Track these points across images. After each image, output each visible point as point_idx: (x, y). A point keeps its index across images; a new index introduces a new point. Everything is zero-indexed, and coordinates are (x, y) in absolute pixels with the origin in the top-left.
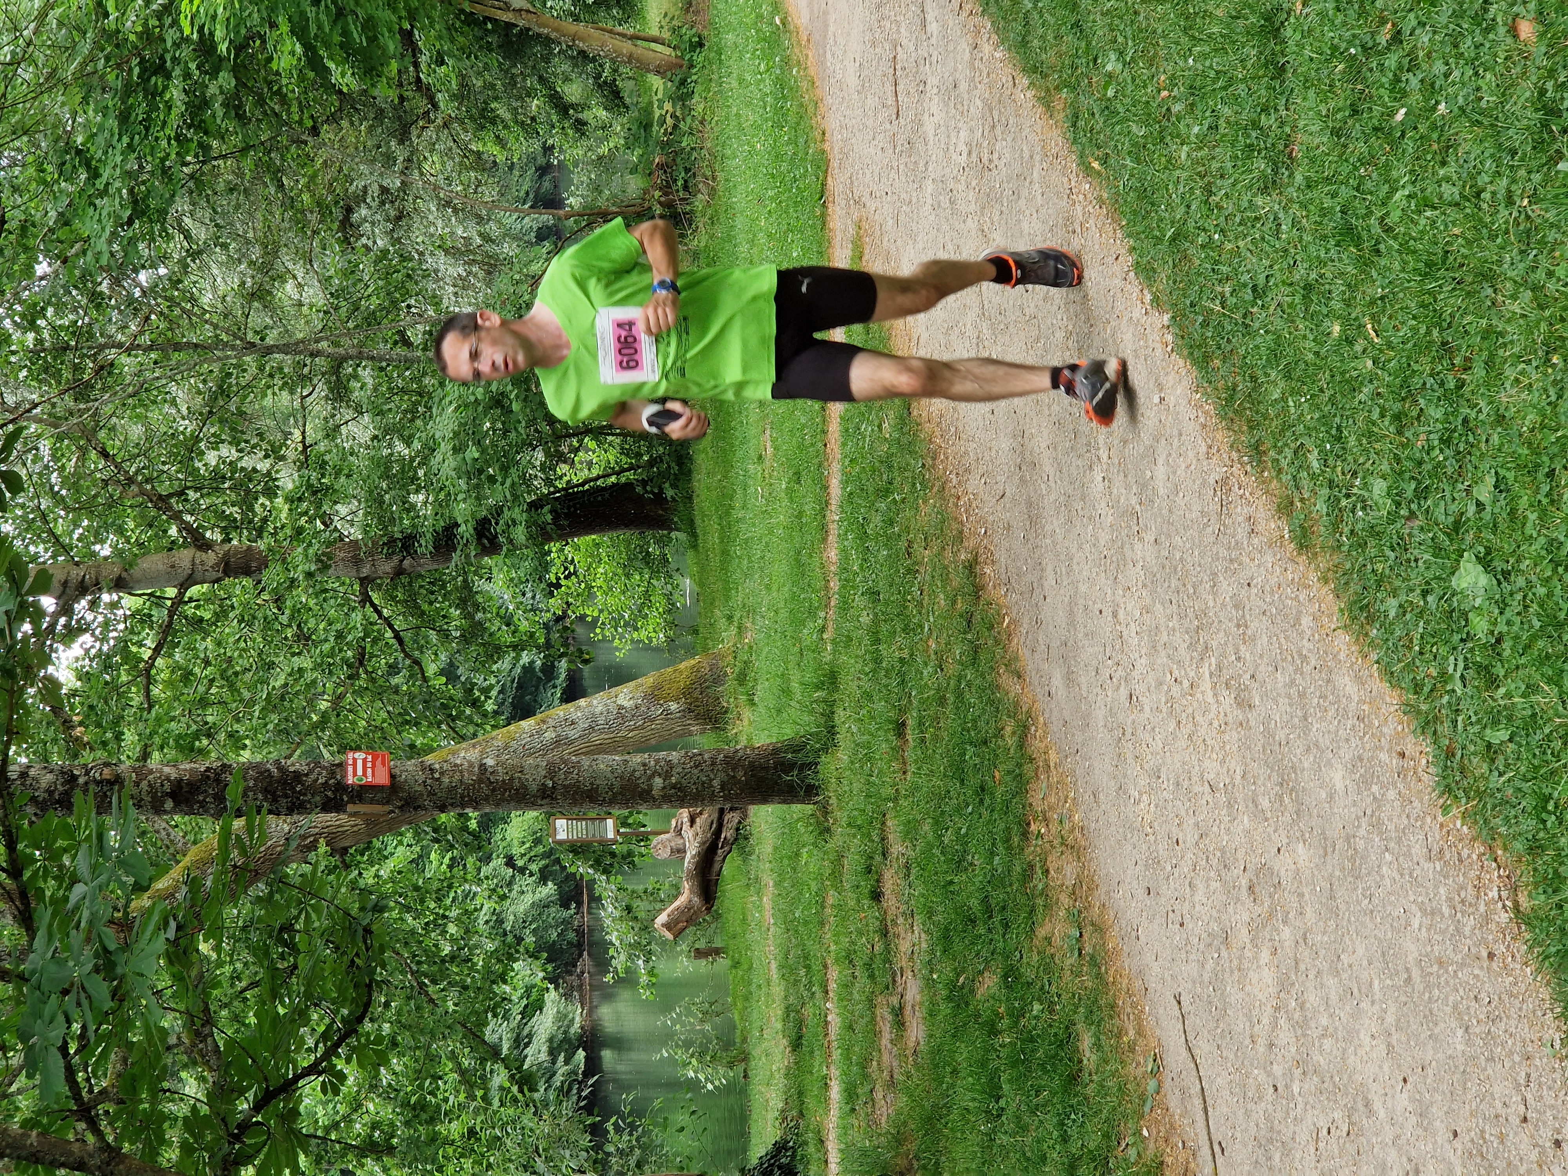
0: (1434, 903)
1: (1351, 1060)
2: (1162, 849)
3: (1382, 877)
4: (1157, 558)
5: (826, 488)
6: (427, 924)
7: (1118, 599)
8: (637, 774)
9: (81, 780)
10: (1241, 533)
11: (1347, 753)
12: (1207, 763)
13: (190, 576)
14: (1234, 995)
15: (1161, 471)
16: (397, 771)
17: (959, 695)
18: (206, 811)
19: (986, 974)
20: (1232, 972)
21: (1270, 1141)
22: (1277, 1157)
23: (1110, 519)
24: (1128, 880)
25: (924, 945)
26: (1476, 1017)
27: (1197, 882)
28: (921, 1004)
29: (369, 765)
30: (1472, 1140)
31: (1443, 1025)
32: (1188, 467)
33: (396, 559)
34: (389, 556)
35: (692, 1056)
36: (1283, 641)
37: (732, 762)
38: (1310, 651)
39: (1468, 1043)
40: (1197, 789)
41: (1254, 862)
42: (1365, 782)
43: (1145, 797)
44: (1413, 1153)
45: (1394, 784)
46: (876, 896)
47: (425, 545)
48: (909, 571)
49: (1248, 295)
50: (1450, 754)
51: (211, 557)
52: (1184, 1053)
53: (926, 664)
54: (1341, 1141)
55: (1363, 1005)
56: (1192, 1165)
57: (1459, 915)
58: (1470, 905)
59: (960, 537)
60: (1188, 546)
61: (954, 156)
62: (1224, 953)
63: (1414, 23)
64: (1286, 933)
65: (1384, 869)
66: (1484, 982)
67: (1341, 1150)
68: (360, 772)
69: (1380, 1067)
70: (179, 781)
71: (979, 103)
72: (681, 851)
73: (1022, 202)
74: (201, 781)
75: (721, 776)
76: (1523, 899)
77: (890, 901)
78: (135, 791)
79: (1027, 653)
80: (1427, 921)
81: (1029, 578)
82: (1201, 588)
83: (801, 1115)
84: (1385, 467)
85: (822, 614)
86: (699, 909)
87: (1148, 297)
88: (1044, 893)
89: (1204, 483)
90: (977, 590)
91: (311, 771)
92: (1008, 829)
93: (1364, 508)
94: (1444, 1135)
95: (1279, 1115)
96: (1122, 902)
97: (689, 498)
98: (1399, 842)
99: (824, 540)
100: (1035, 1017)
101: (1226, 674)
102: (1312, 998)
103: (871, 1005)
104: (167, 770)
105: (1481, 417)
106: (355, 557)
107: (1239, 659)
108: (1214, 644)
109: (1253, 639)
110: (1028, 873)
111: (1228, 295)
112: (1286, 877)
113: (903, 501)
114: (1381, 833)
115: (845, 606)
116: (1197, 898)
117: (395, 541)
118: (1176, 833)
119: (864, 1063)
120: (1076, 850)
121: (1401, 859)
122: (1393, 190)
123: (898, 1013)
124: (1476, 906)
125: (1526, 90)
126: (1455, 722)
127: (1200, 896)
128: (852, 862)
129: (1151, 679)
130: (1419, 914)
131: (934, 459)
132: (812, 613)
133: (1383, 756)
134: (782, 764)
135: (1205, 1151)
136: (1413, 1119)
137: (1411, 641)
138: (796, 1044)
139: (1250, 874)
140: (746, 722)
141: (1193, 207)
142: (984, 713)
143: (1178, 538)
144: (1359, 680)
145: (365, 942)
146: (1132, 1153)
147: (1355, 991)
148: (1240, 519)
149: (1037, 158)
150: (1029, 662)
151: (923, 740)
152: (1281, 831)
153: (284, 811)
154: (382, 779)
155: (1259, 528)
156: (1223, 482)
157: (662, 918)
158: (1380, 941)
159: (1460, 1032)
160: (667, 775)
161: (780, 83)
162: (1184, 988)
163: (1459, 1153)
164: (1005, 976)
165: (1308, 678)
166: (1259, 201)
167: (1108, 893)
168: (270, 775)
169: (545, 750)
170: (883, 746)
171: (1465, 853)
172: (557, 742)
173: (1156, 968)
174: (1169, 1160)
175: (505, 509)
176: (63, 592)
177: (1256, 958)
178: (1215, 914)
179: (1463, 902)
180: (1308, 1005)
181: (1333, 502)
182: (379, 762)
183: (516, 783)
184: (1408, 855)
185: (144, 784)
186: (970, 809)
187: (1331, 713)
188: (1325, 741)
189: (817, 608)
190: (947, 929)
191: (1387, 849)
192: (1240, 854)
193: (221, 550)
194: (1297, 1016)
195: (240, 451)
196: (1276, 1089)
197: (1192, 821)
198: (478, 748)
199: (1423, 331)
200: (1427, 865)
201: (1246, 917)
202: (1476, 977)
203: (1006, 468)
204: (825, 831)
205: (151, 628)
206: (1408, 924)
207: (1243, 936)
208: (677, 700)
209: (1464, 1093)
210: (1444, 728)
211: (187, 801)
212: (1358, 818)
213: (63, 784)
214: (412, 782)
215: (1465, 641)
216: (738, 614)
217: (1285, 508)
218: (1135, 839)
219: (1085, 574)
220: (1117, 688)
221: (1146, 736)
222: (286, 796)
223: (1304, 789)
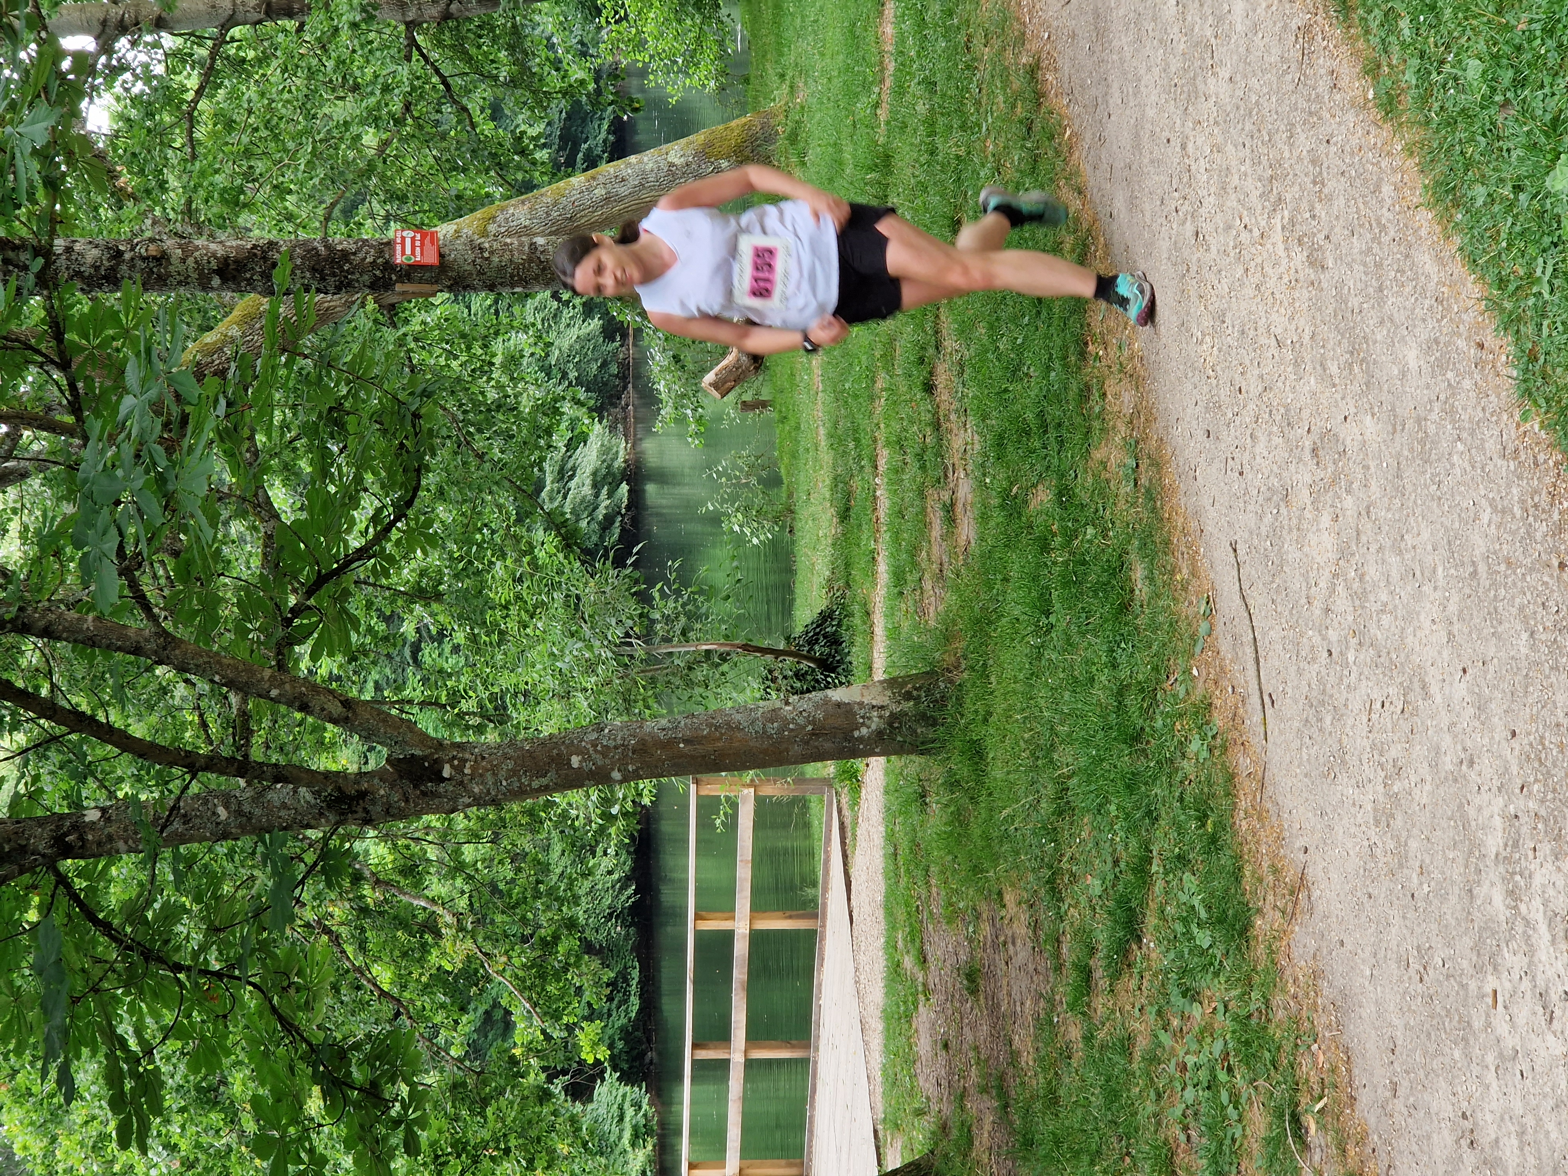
0: (1506, 503)
1: (1410, 640)
2: (1224, 393)
3: (1453, 465)
4: (1231, 97)
6: (474, 370)
7: (1188, 131)
9: (127, 256)
10: (1323, 86)
11: (1423, 333)
12: (1274, 316)
13: (231, 17)
14: (1292, 553)
15: (1239, 7)
16: (446, 251)
18: (254, 289)
19: (1040, 487)
20: (1290, 530)
21: (1322, 703)
22: (1328, 719)
23: (1182, 46)
24: (1187, 419)
25: (977, 447)
26: (1543, 623)
27: (1259, 434)
28: (972, 505)
29: (418, 243)
30: (1531, 744)
31: (1507, 625)
32: (1269, 7)
33: (442, 3)
35: (738, 510)
36: (1361, 206)
38: (1389, 221)
39: (1532, 647)
40: (1263, 340)
41: (1319, 425)
42: (1440, 366)
43: (1208, 339)
44: (1469, 744)
45: (1471, 373)
46: (929, 388)
48: (967, 67)
50: (1533, 358)
52: (1238, 601)
53: (983, 165)
54: (1395, 717)
55: (1424, 588)
56: (1241, 711)
57: (1531, 519)
58: (1544, 511)
59: (1022, 39)
60: (1265, 90)
62: (1283, 510)
64: (1349, 502)
65: (1455, 458)
66: (1552, 591)
67: (1394, 725)
68: (408, 251)
69: (1439, 653)
70: (226, 258)
74: (247, 258)
77: (943, 396)
78: (181, 268)
79: (1089, 169)
80: (1496, 518)
81: (1094, 92)
82: (1277, 137)
83: (848, 585)
84: (1482, 46)
85: (877, 89)
86: (747, 369)
88: (1101, 416)
89: (1285, 27)
90: (1038, 97)
91: (359, 250)
92: (1065, 347)
93: (1457, 86)
94: (1500, 733)
95: (1332, 680)
96: (1180, 440)
98: (1472, 433)
99: (880, 15)
100: (1088, 541)
101: (1299, 230)
102: (1372, 572)
103: (922, 497)
104: (213, 246)
106: (400, 1)
107: (1313, 217)
108: (1289, 197)
109: (1330, 198)
110: (1084, 394)
112: (1352, 446)
114: (1453, 422)
115: (901, 91)
116: (1257, 450)
118: (1239, 380)
119: (913, 552)
120: (1136, 381)
121: (1473, 451)
123: (949, 509)
124: (1549, 513)
126: (1539, 326)
127: (1261, 448)
128: (904, 350)
129: (1219, 219)
130: (1489, 510)
132: (866, 87)
133: (1461, 343)
135: (1255, 699)
136: (1471, 711)
137: (1498, 232)
138: (844, 515)
139: (1314, 436)
143: (1254, 80)
144: (1439, 260)
145: (414, 426)
146: (1181, 691)
147: (1418, 573)
148: (1323, 71)
150: (1091, 178)
152: (1348, 399)
153: (332, 290)
154: (431, 258)
155: (1341, 84)
156: (1306, 30)
157: (709, 378)
158: (1447, 530)
159: (1525, 636)
162: (1240, 536)
163: (1516, 753)
164: (1060, 494)
165: (1386, 249)
167: (1166, 428)
168: (318, 254)
169: (596, 206)
171: (1541, 458)
172: (607, 199)
173: (1212, 513)
174: (1218, 702)
176: (103, 31)
177: (1316, 520)
178: (1275, 468)
179: (1536, 506)
180: (1367, 578)
181: (1423, 74)
182: (427, 240)
184: (1481, 448)
185: (190, 261)
186: (1026, 321)
187: (1408, 289)
188: (1399, 317)
189: (871, 83)
190: (1000, 436)
191: (1459, 439)
192: (1305, 414)
194: (1356, 585)
196: (1330, 653)
197: (1256, 372)
198: (528, 205)
200: (1500, 462)
201: (1308, 479)
202: (1545, 583)
205: (193, 68)
206: (1477, 518)
207: (1304, 496)
208: (728, 161)
209: (1525, 696)
210: (1529, 330)
211: (234, 278)
212: (1431, 402)
213: (109, 260)
214: (461, 261)
215: (1556, 245)
216: (790, 73)
217: (1371, 70)
218: (1196, 379)
219: (1154, 98)
220: (1184, 223)
221: (1212, 278)
222: (334, 275)
223: (1375, 362)
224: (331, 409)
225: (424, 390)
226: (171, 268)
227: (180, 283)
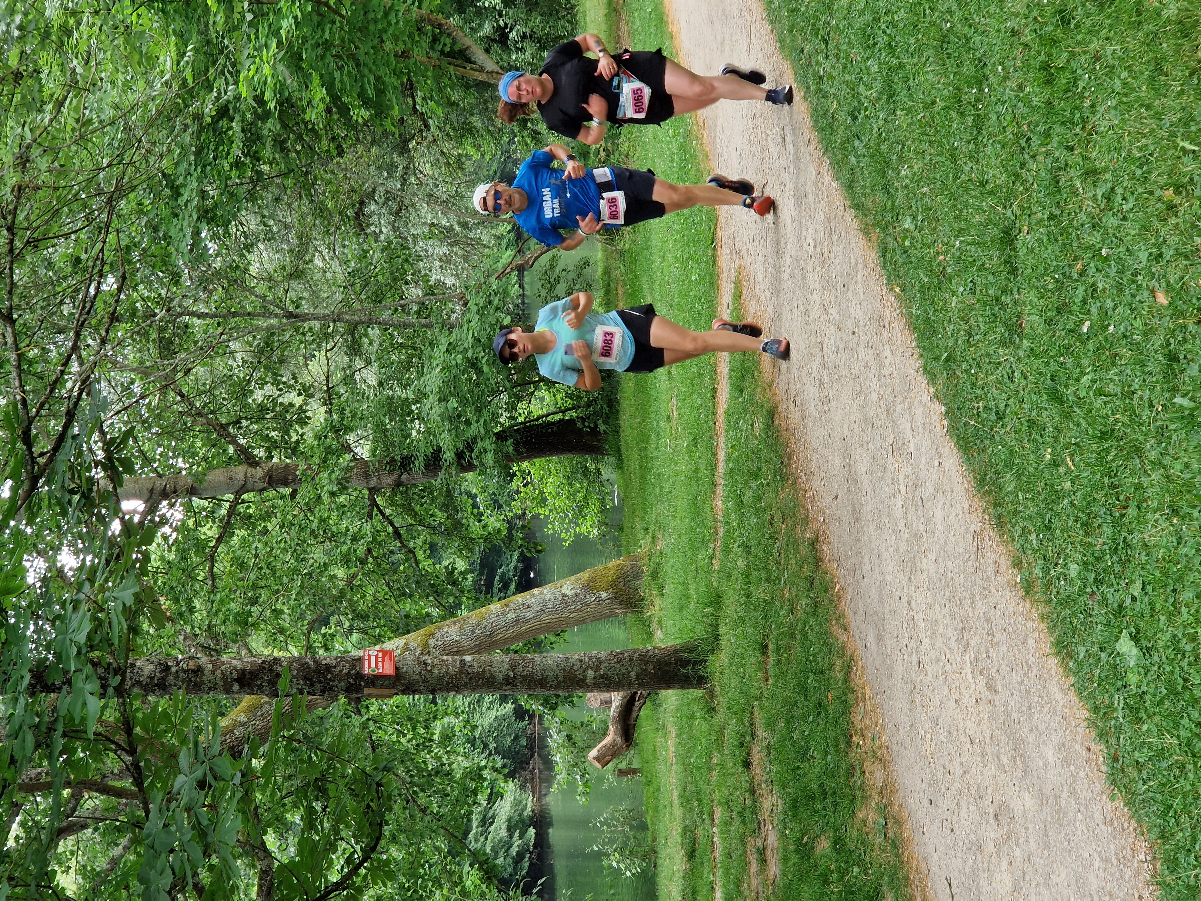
0: (1107, 855)
2: (940, 774)
3: (1076, 829)
4: (937, 572)
5: (715, 454)
6: (418, 745)
7: (912, 593)
8: (575, 668)
9: (173, 670)
10: (991, 571)
11: (1056, 739)
12: (968, 722)
13: (244, 486)
14: (985, 887)
15: (939, 513)
16: (400, 665)
17: (804, 634)
18: (263, 692)
19: (823, 837)
20: (984, 871)
23: (906, 535)
24: (917, 791)
25: (780, 808)
28: (777, 849)
29: (380, 660)
32: (957, 515)
33: (396, 474)
34: (390, 472)
35: (615, 851)
36: (1016, 652)
37: (644, 658)
38: (1033, 663)
40: (962, 738)
41: (998, 798)
42: (1066, 762)
43: (928, 736)
45: (1084, 767)
46: (747, 764)
47: (419, 464)
48: (771, 538)
49: (993, 417)
50: (1115, 759)
51: (259, 472)
53: (782, 607)
57: (1122, 866)
58: (1129, 860)
59: (806, 521)
60: (956, 570)
61: (805, 245)
62: (979, 857)
63: (1094, 270)
64: (1018, 852)
65: (1078, 823)
68: (373, 665)
70: (243, 671)
71: (821, 213)
72: (608, 703)
73: (850, 294)
74: (258, 670)
75: (637, 669)
76: (1158, 866)
77: (757, 770)
78: (211, 677)
79: (851, 614)
80: (1103, 865)
81: (853, 560)
82: (964, 602)
84: (1078, 556)
85: (712, 546)
86: (621, 747)
87: (932, 390)
88: (862, 788)
89: (967, 530)
90: (818, 561)
91: (338, 664)
92: (836, 739)
93: (1065, 579)
96: (913, 806)
97: (617, 432)
98: (1086, 808)
99: (714, 492)
100: (856, 877)
101: (980, 665)
103: (743, 843)
104: (234, 662)
105: (1135, 541)
106: (365, 472)
107: (988, 657)
108: (973, 642)
109: (998, 645)
110: (850, 772)
111: (981, 409)
112: (1018, 813)
113: (768, 484)
114: (1076, 799)
115: (727, 550)
116: (961, 815)
117: (395, 461)
118: (948, 766)
119: (738, 883)
120: (884, 763)
121: (1088, 819)
122: (1083, 373)
123: (762, 852)
125: (1158, 340)
126: (1118, 739)
127: (963, 814)
128: (730, 737)
129: (932, 654)
130: (1098, 859)
131: (789, 459)
132: (704, 543)
133: (1077, 747)
134: (681, 660)
137: (1093, 677)
138: (691, 855)
139: (995, 806)
140: (657, 608)
141: (959, 342)
142: (821, 650)
143: (950, 563)
144: (1063, 691)
145: (377, 792)
148: (990, 561)
149: (860, 266)
150: (853, 620)
151: (779, 661)
153: (318, 693)
154: (390, 671)
155: (1002, 571)
156: (979, 533)
157: (594, 753)
158: (1075, 872)
160: (597, 669)
161: (684, 148)
162: (953, 874)
164: (835, 843)
165: (1032, 682)
166: (1001, 351)
167: (904, 797)
168: (309, 667)
169: (507, 627)
170: (753, 659)
171: (1126, 825)
172: (517, 621)
173: (935, 857)
175: (479, 440)
176: (150, 497)
177: (999, 864)
178: (973, 828)
179: (1124, 857)
181: (1046, 571)
182: (387, 657)
183: (487, 674)
184: (1092, 817)
185: (218, 673)
186: (811, 718)
187: (1046, 709)
188: (1042, 727)
189: (708, 541)
190: (795, 800)
191: (1079, 811)
192: (989, 790)
193: (266, 466)
195: (280, 390)
197: (959, 760)
198: (458, 625)
199: (1098, 476)
200: (1103, 827)
201: (993, 835)
203: (838, 478)
204: (712, 710)
205: (214, 522)
206: (1092, 865)
207: (991, 848)
208: (607, 590)
211: (249, 685)
212: (1062, 785)
213: (160, 672)
214: (411, 673)
215: (1125, 687)
216: (652, 528)
217: (1017, 564)
218: (922, 763)
219: (890, 568)
220: (910, 655)
221: (929, 693)
222: (320, 682)
223: (1029, 757)
224: (316, 779)
225: (385, 766)
226: (204, 678)
227: (210, 689)
